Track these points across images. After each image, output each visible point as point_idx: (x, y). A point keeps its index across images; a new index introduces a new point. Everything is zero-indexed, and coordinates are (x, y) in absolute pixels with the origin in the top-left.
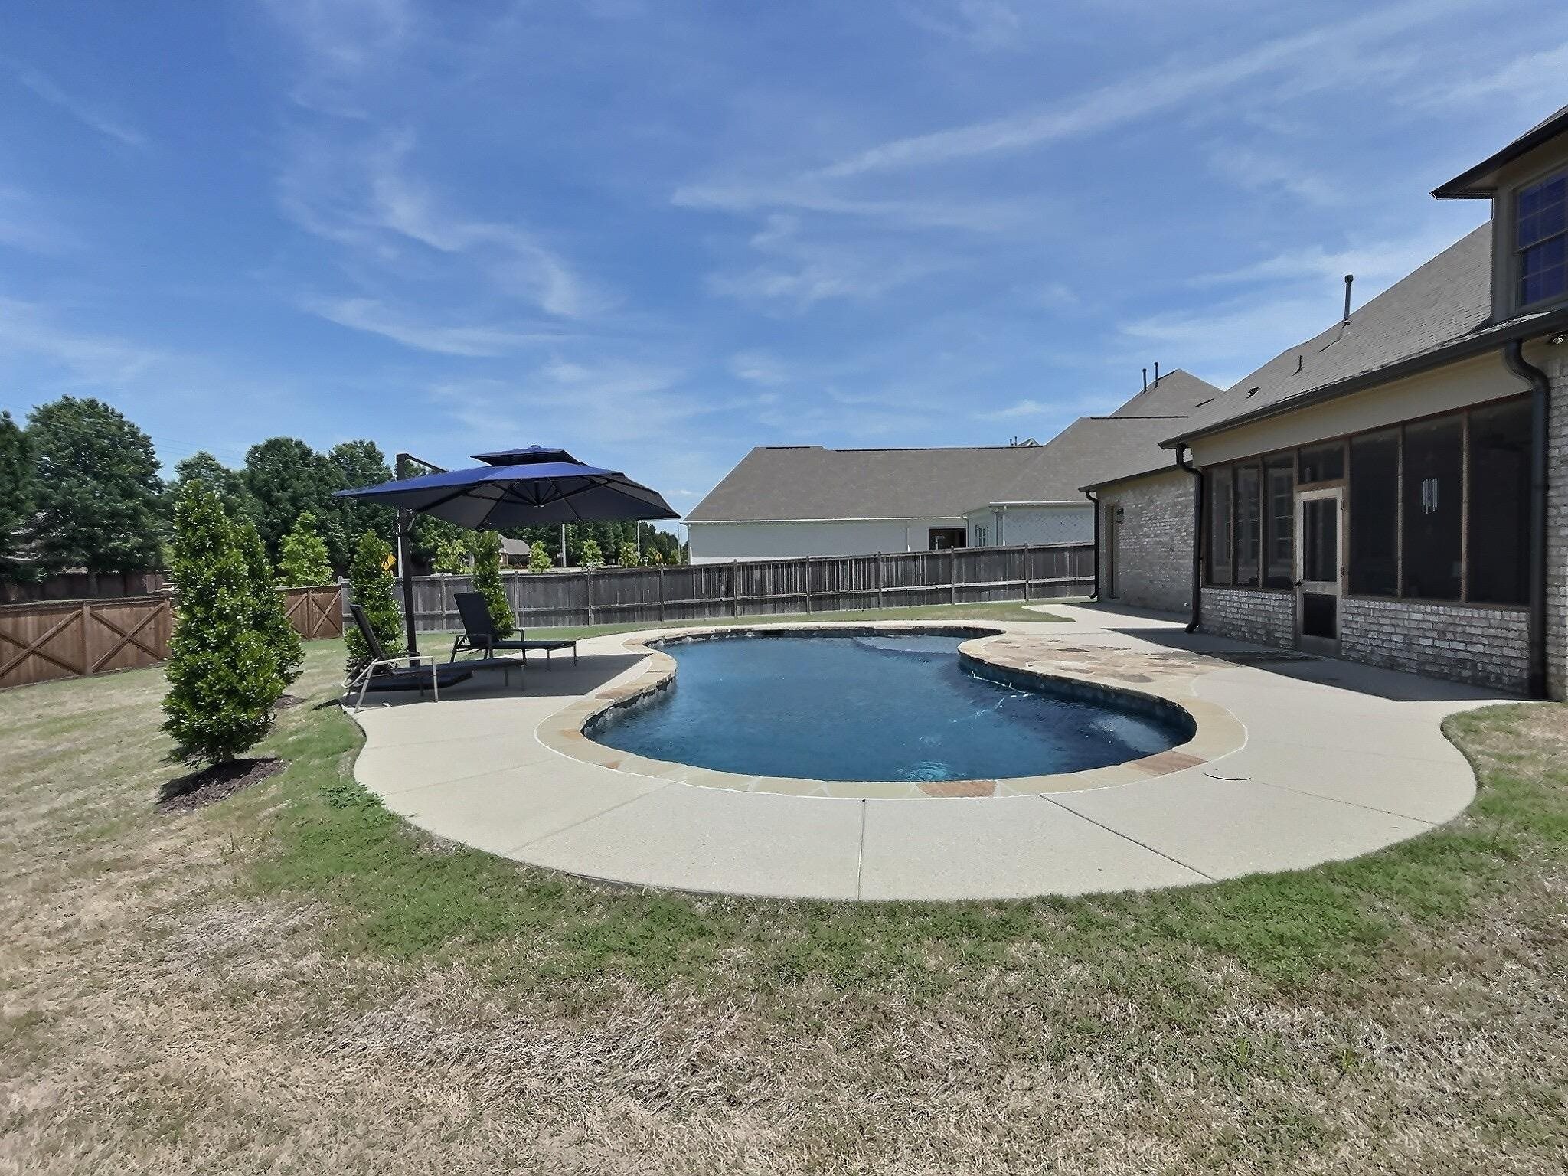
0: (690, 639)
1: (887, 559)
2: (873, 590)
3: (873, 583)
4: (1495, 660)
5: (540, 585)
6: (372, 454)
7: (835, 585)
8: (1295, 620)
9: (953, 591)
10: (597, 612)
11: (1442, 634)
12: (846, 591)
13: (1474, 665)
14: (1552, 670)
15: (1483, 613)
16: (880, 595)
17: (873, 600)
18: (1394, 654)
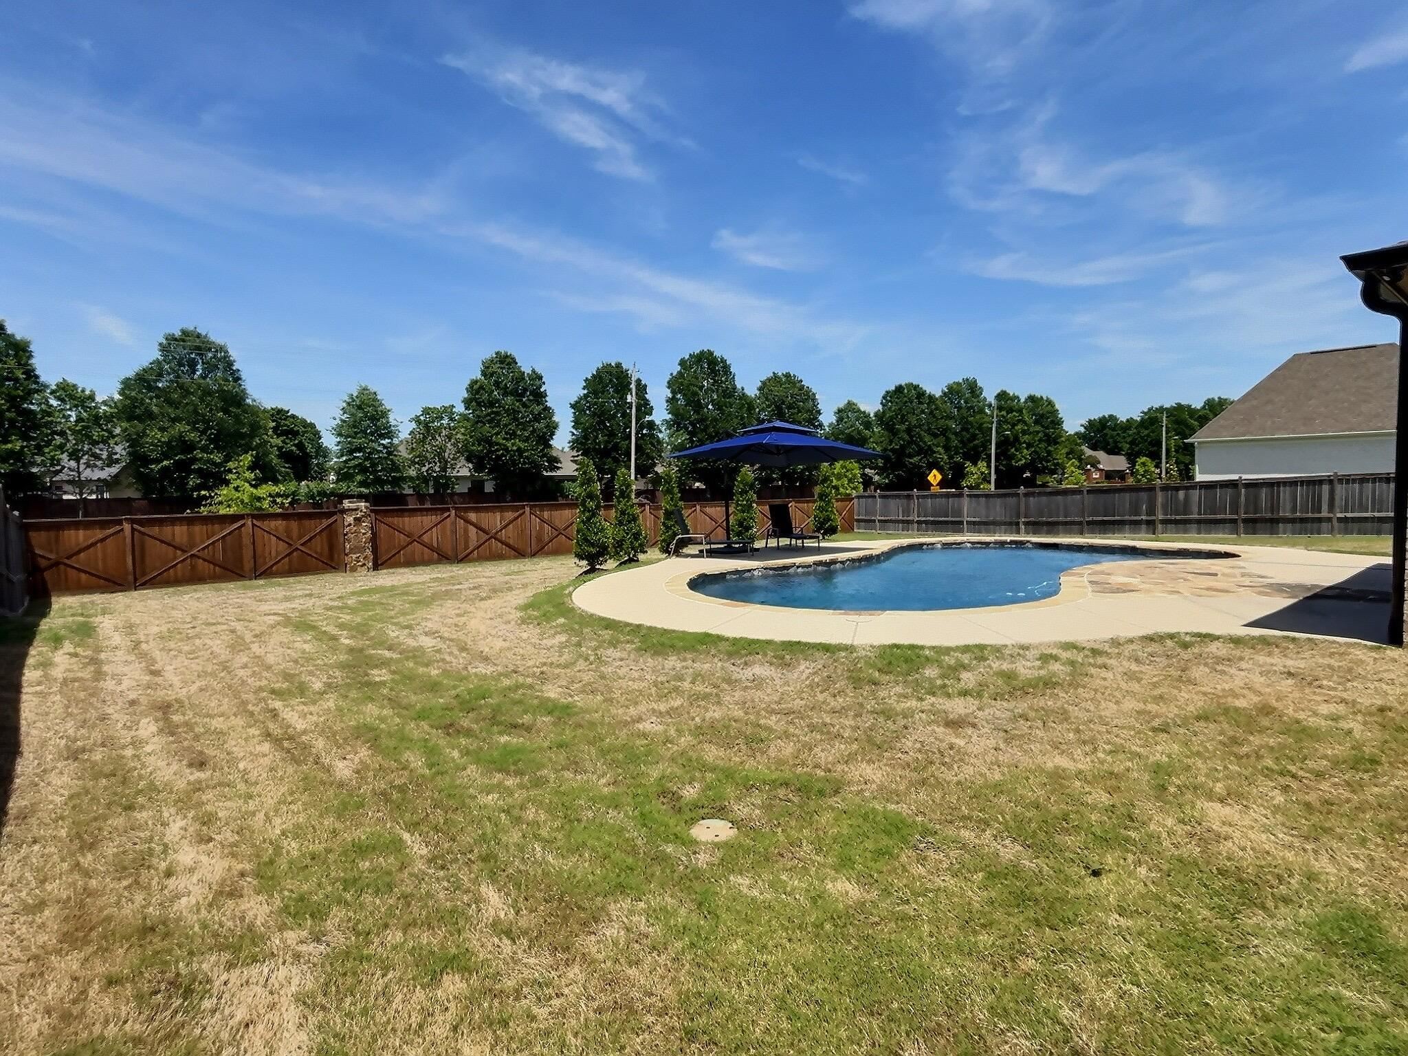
0: (969, 545)
1: (1347, 480)
2: (1324, 514)
3: (1325, 507)
5: (983, 500)
6: (973, 388)
7: (1274, 507)
10: (1026, 524)
12: (1288, 515)
17: (1324, 525)
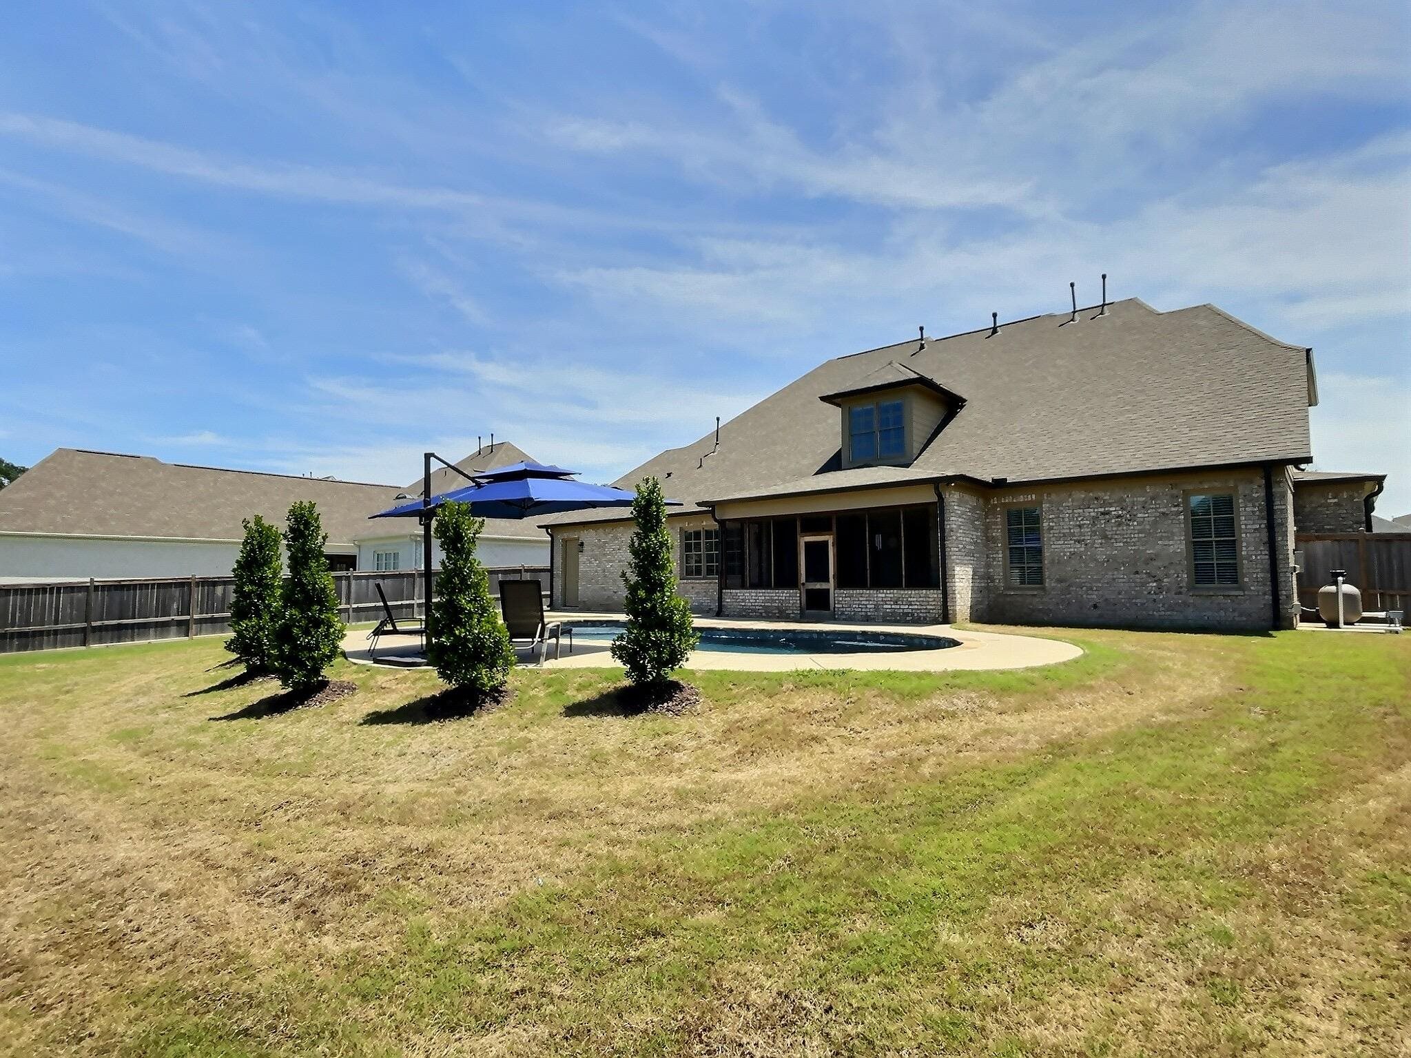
4: (922, 611)
8: (801, 603)
9: (415, 606)
11: (896, 603)
13: (913, 615)
14: (951, 612)
15: (917, 592)
16: (351, 610)
18: (869, 614)
